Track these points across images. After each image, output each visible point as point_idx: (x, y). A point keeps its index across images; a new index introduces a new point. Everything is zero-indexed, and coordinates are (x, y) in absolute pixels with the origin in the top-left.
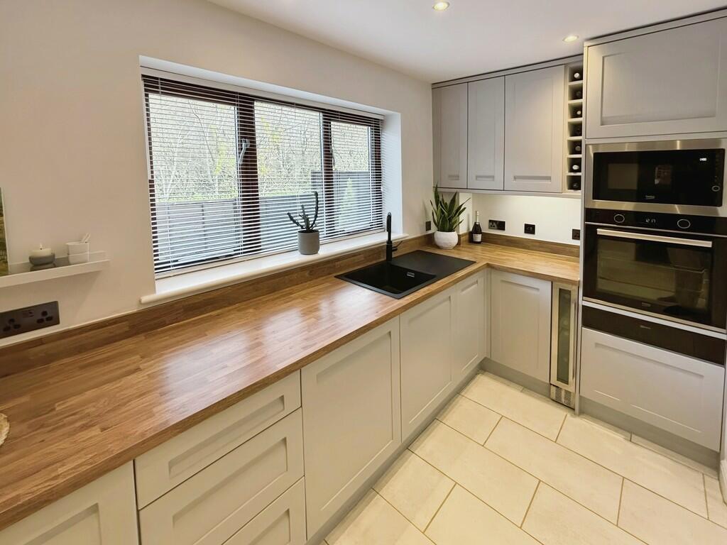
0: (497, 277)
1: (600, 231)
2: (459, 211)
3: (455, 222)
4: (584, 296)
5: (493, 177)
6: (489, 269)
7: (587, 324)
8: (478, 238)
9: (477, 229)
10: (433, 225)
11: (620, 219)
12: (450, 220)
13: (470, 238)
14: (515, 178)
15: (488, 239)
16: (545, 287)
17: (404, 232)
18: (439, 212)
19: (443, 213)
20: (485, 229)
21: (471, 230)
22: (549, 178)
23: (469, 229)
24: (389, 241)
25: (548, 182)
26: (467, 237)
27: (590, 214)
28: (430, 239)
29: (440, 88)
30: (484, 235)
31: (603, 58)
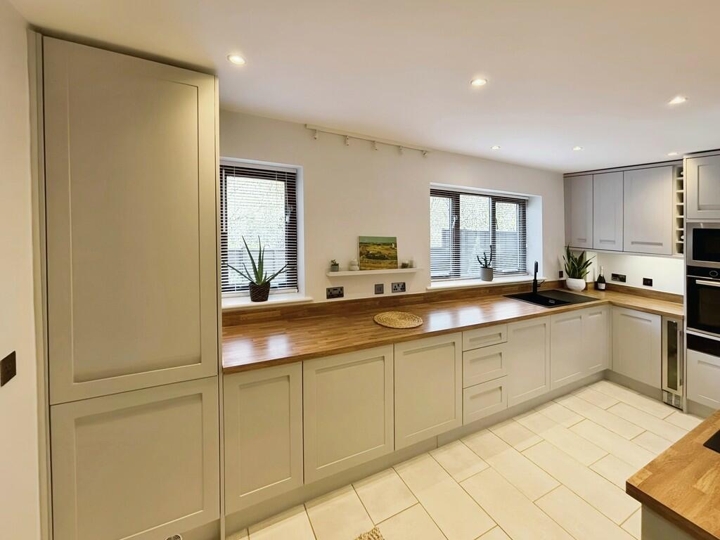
0: (617, 311)
1: (698, 282)
2: (587, 264)
3: (583, 272)
4: (688, 326)
5: (614, 242)
6: (611, 306)
7: (690, 346)
8: (603, 286)
9: (601, 279)
10: (565, 273)
11: (714, 274)
12: (579, 270)
13: (596, 286)
14: (633, 243)
15: (610, 288)
16: (657, 320)
17: (544, 276)
18: (570, 265)
19: (573, 264)
20: (609, 280)
21: (596, 280)
22: (661, 244)
23: (594, 279)
24: (535, 280)
25: (660, 247)
26: (592, 285)
27: (690, 270)
28: (562, 284)
29: (570, 178)
30: (607, 285)
31: (698, 167)
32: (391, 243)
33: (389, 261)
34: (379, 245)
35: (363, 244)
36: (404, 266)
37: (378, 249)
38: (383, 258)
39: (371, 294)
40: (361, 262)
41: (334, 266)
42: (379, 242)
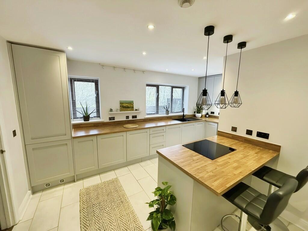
0: (207, 123)
2: (202, 109)
3: (201, 112)
8: (207, 116)
10: (196, 112)
12: (199, 111)
13: (205, 116)
18: (197, 109)
21: (206, 114)
24: (183, 115)
28: (195, 116)
30: (209, 115)
32: (131, 103)
33: (130, 109)
34: (127, 103)
35: (121, 103)
36: (136, 110)
37: (127, 105)
38: (128, 107)
39: (125, 119)
40: (121, 109)
41: (111, 110)
42: (127, 102)
